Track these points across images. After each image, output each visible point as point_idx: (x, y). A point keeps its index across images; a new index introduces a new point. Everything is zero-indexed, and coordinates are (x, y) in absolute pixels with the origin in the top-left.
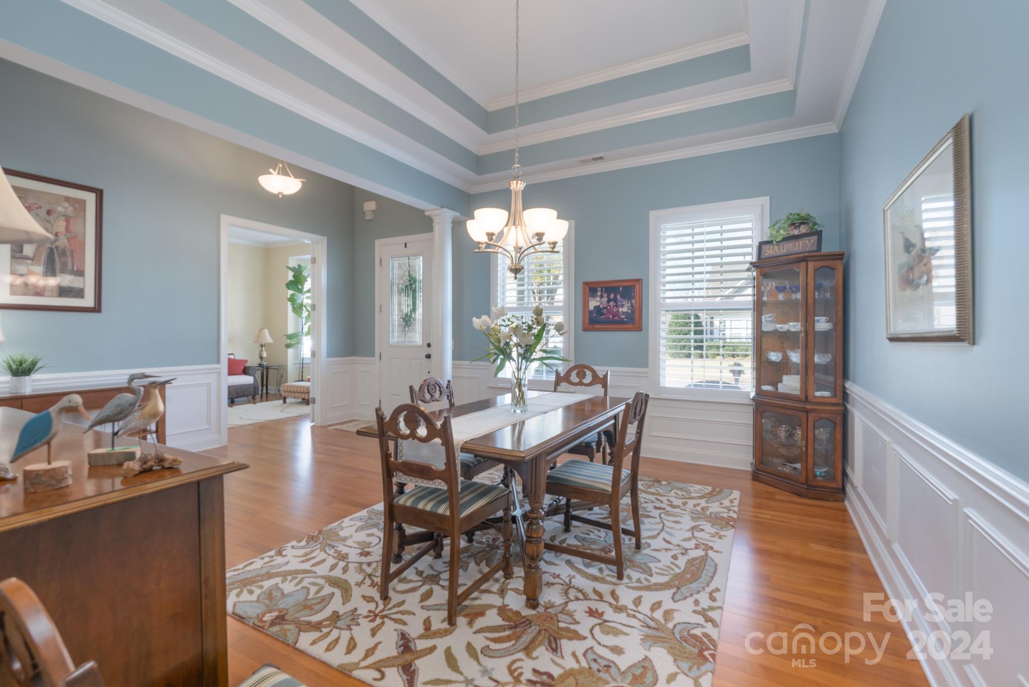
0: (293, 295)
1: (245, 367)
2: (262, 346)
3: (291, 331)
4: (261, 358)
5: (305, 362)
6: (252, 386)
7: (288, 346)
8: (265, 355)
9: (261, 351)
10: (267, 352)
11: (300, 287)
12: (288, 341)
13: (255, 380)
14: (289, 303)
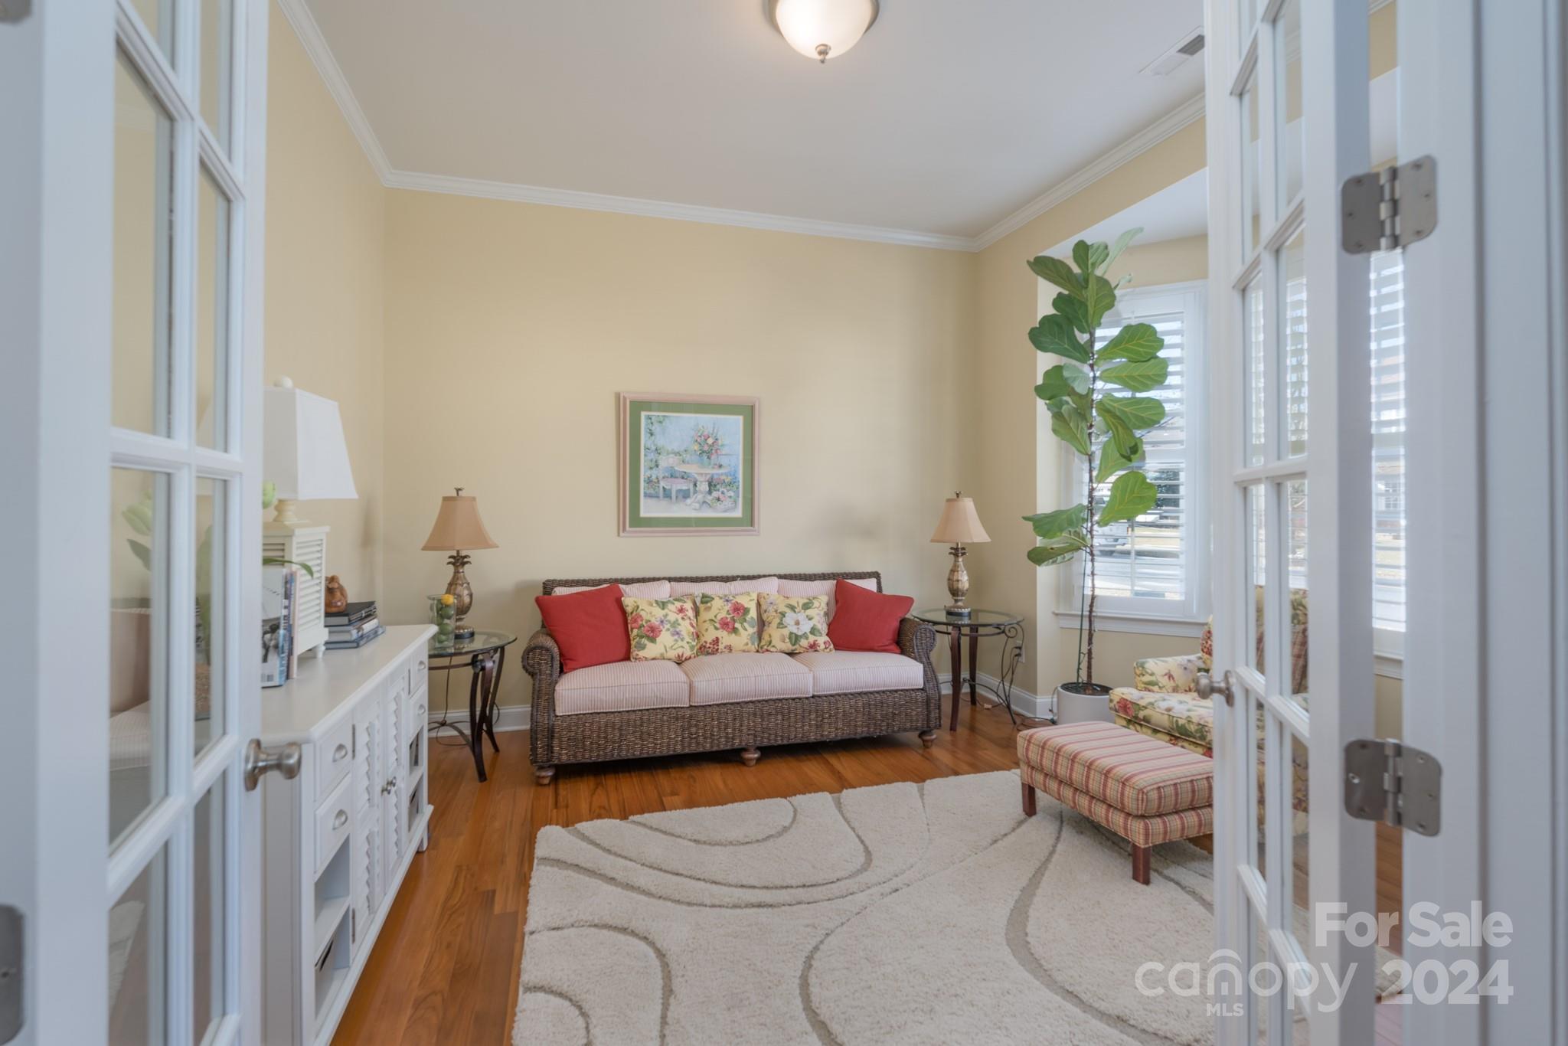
0: (1056, 371)
1: (903, 621)
2: (956, 552)
3: (1045, 505)
4: (955, 592)
5: (1098, 611)
6: (920, 696)
7: (1038, 557)
8: (964, 580)
9: (954, 570)
10: (969, 575)
11: (1083, 338)
12: (1039, 541)
13: (930, 674)
14: (1041, 405)
